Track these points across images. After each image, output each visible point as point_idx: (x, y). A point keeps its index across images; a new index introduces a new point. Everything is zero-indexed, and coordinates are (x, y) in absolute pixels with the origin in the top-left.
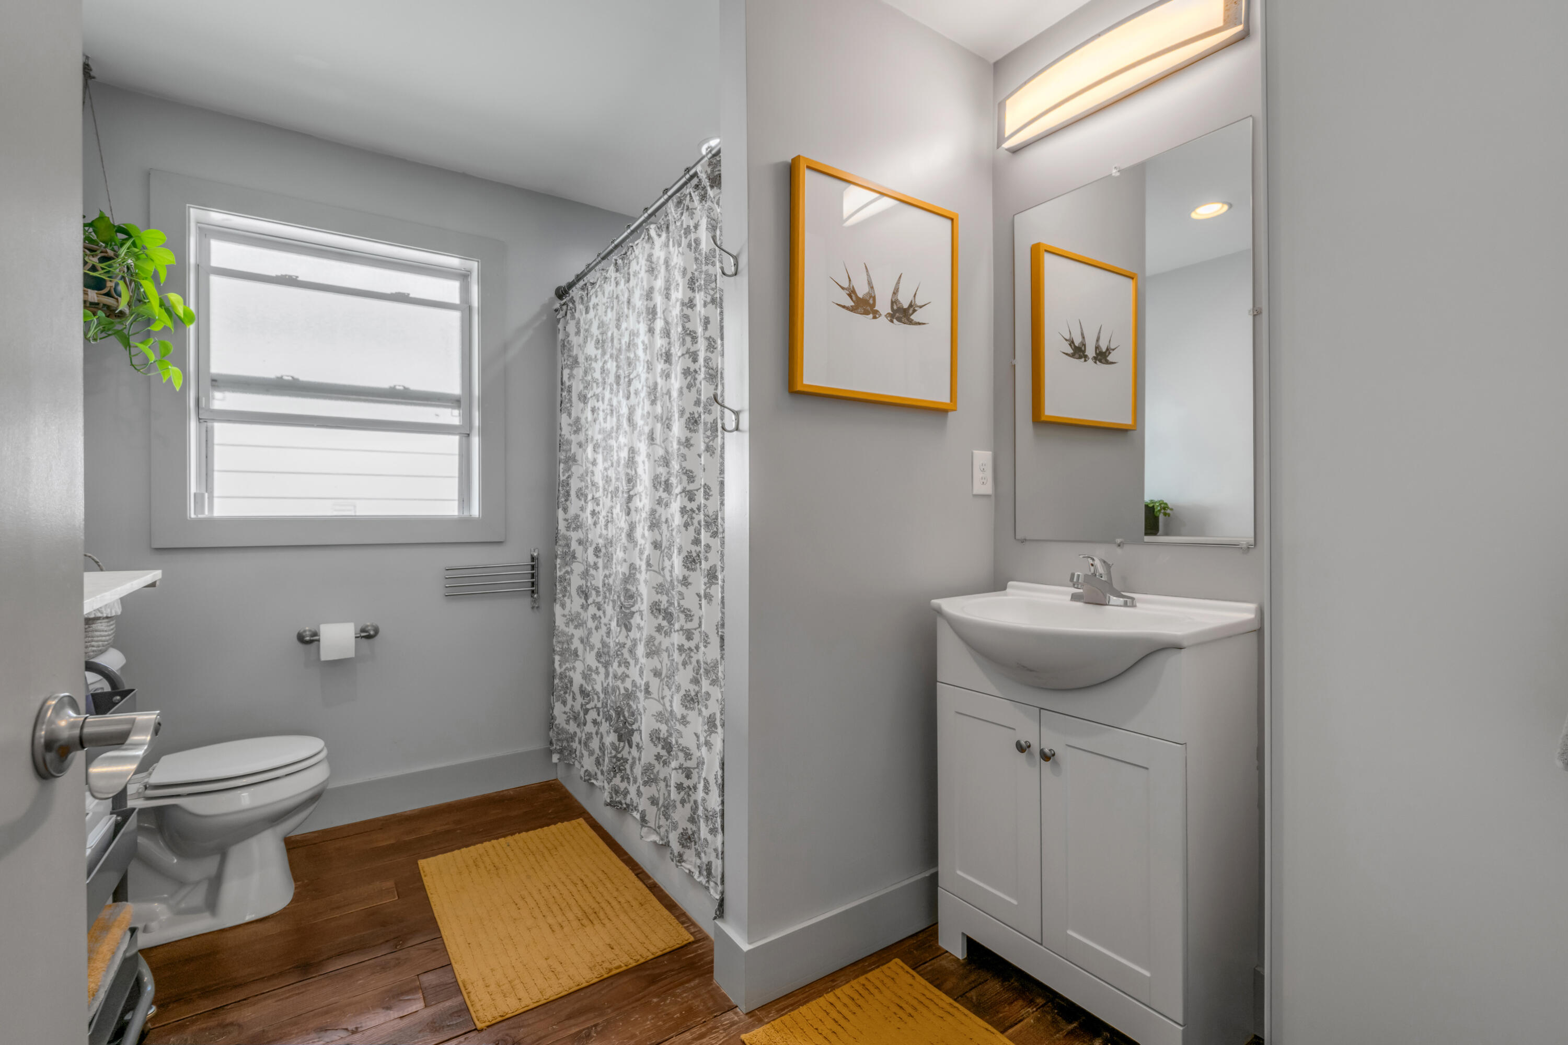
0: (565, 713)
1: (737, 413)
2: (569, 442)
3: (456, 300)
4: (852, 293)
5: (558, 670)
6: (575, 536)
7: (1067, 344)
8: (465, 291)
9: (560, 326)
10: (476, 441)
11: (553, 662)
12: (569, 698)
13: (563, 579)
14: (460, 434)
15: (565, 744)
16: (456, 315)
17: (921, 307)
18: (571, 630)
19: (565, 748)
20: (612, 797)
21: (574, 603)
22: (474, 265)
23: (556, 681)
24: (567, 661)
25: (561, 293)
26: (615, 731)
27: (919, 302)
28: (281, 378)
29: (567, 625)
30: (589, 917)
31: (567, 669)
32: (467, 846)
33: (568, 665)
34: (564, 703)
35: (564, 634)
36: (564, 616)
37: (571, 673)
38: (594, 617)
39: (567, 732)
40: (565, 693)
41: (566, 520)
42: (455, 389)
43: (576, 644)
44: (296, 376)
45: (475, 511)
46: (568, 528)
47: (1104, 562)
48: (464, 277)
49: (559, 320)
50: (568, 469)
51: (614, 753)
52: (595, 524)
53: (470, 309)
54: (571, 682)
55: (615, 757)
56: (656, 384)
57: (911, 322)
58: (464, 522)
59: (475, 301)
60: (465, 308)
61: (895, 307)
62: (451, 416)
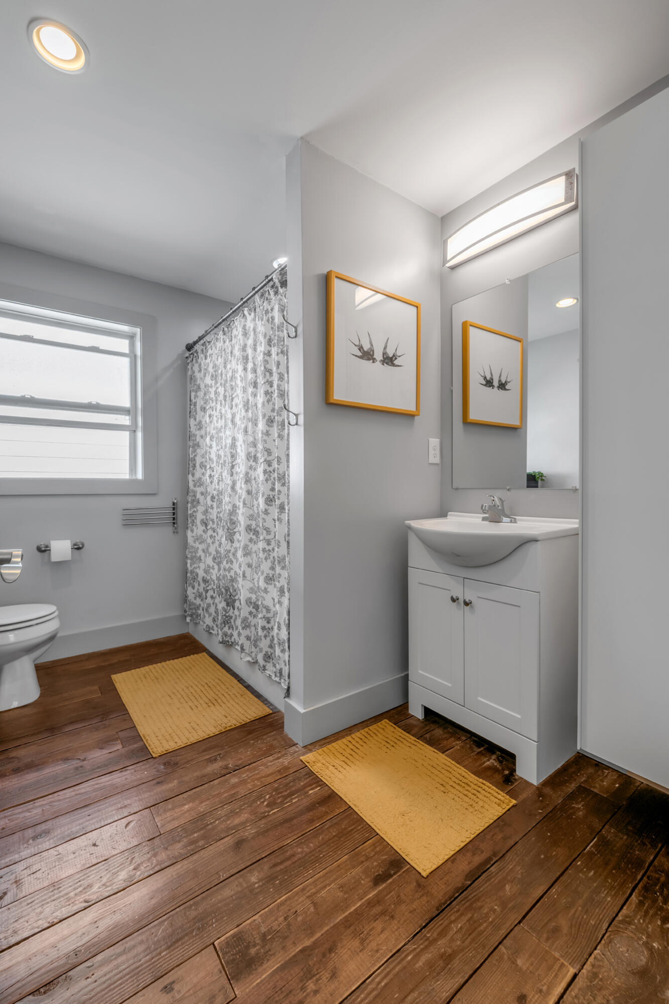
0: (194, 593)
1: (297, 415)
2: (195, 436)
3: (127, 351)
4: (361, 348)
5: (190, 568)
6: (199, 490)
7: (482, 378)
8: (132, 346)
9: (189, 367)
10: (139, 435)
11: (186, 564)
12: (196, 585)
13: (192, 515)
14: (130, 430)
15: (194, 611)
16: (126, 361)
17: (400, 356)
18: (197, 545)
19: (194, 613)
20: (223, 638)
21: (199, 529)
22: (138, 331)
23: (189, 575)
24: (195, 563)
25: (189, 347)
26: (225, 601)
27: (398, 354)
28: (24, 396)
29: (195, 542)
30: (212, 702)
31: (195, 568)
32: (139, 668)
33: (195, 565)
34: (193, 587)
35: (193, 547)
36: (193, 537)
37: (197, 570)
38: (211, 536)
39: (195, 604)
40: (194, 582)
41: (194, 481)
42: (127, 403)
43: (200, 553)
44: (33, 396)
45: (140, 475)
46: (195, 486)
47: (500, 499)
48: (131, 337)
49: (188, 364)
50: (195, 451)
51: (224, 613)
52: (211, 482)
53: (135, 356)
54: (197, 575)
55: (225, 615)
56: (248, 400)
57: (394, 365)
58: (133, 482)
59: (139, 352)
60: (132, 356)
61: (385, 356)
62: (125, 420)
